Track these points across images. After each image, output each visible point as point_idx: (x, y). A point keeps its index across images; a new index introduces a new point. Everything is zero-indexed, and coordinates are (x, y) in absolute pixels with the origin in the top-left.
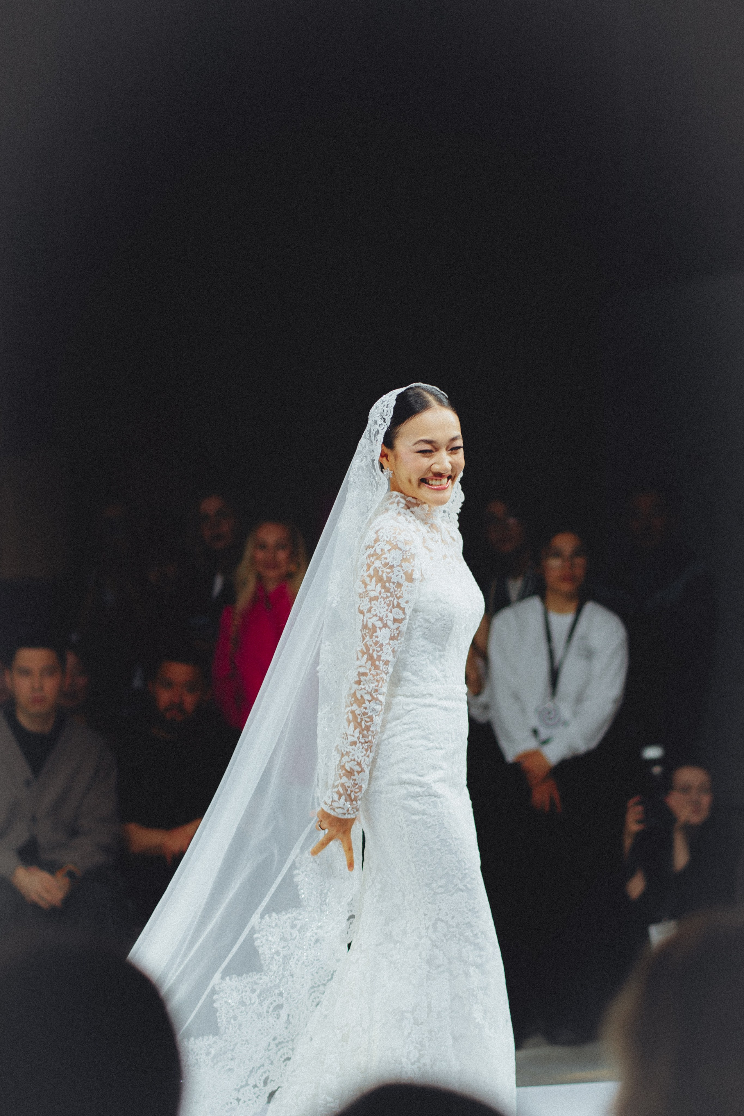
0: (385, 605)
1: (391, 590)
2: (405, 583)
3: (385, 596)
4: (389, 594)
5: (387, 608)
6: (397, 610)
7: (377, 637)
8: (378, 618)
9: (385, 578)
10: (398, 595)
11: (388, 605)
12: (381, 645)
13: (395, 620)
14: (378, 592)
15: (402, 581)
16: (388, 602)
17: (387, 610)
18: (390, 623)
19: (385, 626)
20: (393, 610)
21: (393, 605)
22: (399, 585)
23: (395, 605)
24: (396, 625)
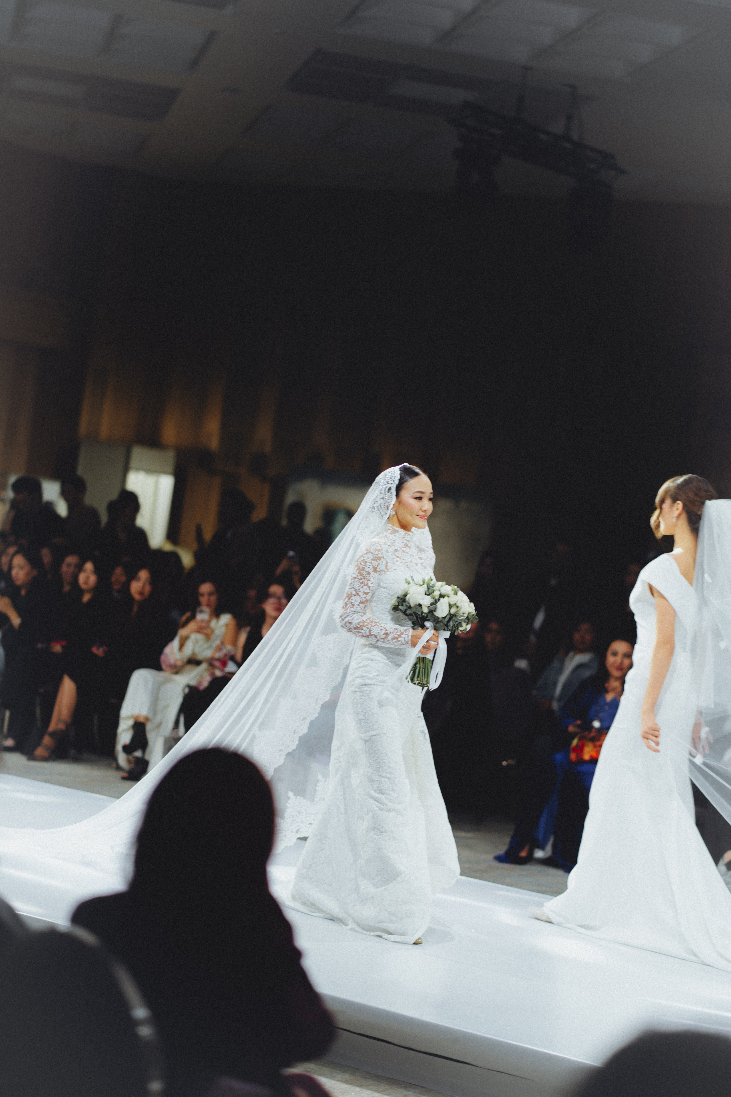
0: (359, 583)
1: (364, 575)
2: (372, 573)
3: (360, 578)
4: (362, 578)
5: (360, 585)
6: (366, 587)
7: (352, 600)
8: (354, 589)
9: (361, 568)
10: (368, 579)
11: (361, 583)
12: (354, 605)
13: (365, 593)
14: (356, 575)
15: (371, 571)
16: (361, 582)
17: (360, 586)
18: (360, 594)
19: (357, 594)
20: (364, 587)
21: (364, 584)
22: (369, 573)
23: (366, 584)
24: (365, 596)
